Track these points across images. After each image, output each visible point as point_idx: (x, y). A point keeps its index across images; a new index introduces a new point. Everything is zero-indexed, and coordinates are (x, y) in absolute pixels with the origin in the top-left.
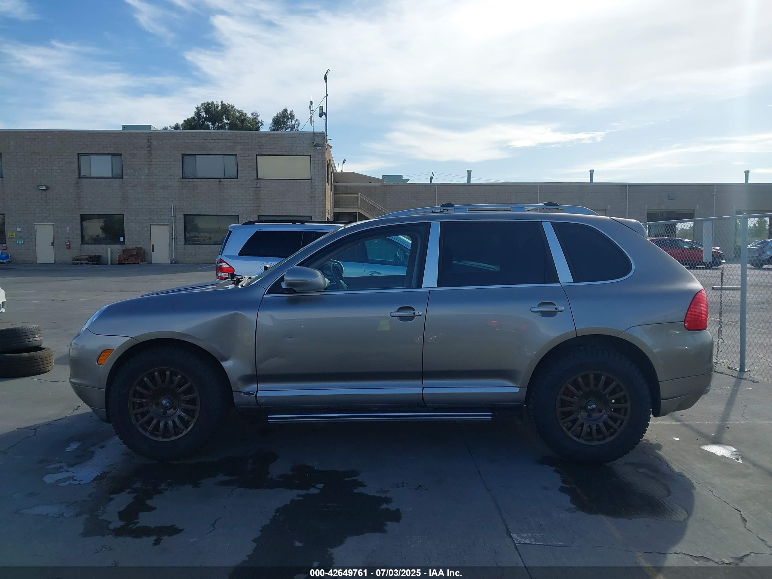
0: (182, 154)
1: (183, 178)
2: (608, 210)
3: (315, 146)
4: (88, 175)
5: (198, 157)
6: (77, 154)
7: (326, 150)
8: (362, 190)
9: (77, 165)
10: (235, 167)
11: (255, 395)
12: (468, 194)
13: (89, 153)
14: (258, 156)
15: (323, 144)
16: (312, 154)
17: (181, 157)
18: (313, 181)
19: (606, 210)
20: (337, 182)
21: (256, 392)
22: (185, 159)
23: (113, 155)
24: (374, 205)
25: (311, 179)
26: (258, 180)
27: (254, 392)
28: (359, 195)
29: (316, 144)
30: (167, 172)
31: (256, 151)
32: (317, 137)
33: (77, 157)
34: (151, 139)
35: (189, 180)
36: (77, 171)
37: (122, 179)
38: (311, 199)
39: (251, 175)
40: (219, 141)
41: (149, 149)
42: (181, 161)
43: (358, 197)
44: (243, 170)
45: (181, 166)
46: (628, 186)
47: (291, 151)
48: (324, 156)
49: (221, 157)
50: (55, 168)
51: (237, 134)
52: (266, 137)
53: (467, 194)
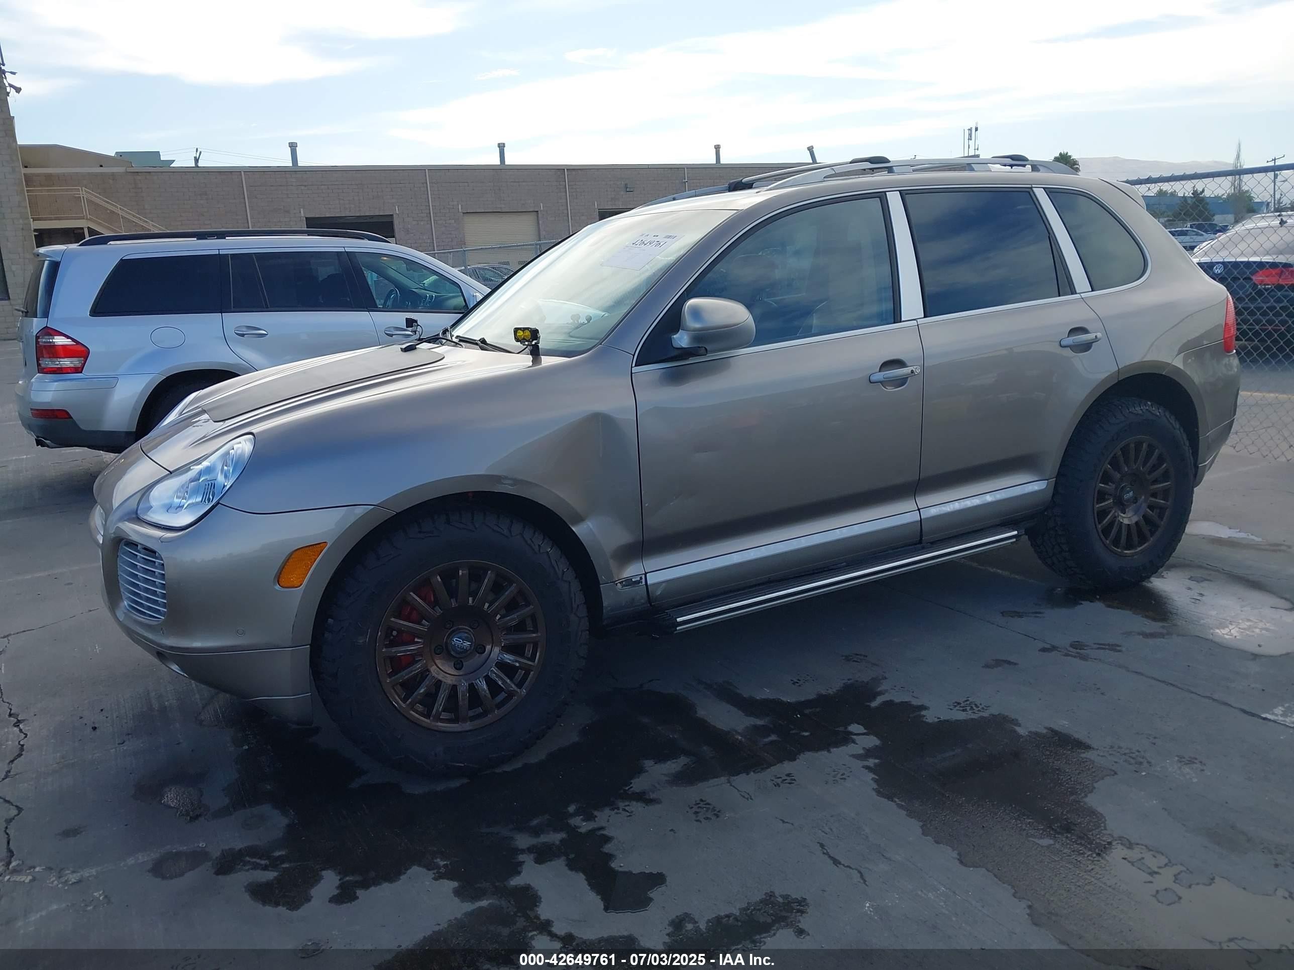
2: (541, 211)
8: (88, 182)
11: (644, 583)
12: (305, 186)
19: (537, 211)
20: (31, 167)
21: (643, 577)
24: (120, 212)
27: (641, 578)
28: (83, 193)
43: (81, 196)
46: (566, 170)
53: (303, 188)
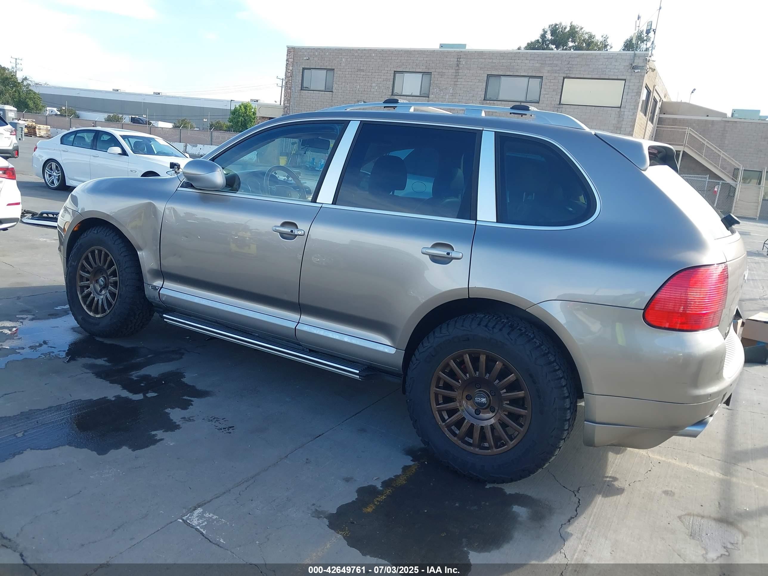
0: (488, 75)
1: (484, 100)
3: (633, 68)
4: (400, 93)
5: (503, 78)
6: (393, 72)
7: (647, 73)
8: (694, 125)
9: (392, 83)
10: (539, 90)
11: (158, 291)
13: (404, 71)
14: (565, 79)
15: (644, 66)
16: (628, 78)
17: (486, 78)
18: (622, 109)
20: (664, 114)
22: (490, 79)
23: (424, 73)
24: (706, 144)
25: (620, 107)
26: (560, 105)
27: (159, 288)
28: (688, 130)
29: (635, 67)
30: (470, 93)
31: (564, 73)
32: (637, 58)
33: (392, 75)
34: (460, 58)
35: (489, 102)
36: (391, 88)
37: (428, 98)
38: (617, 130)
39: (553, 100)
40: (526, 61)
41: (457, 68)
42: (486, 81)
43: (687, 132)
44: (546, 94)
45: (485, 87)
47: (603, 74)
48: (641, 81)
49: (526, 79)
50: (374, 85)
51: (546, 55)
52: (577, 57)
